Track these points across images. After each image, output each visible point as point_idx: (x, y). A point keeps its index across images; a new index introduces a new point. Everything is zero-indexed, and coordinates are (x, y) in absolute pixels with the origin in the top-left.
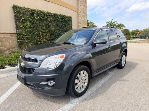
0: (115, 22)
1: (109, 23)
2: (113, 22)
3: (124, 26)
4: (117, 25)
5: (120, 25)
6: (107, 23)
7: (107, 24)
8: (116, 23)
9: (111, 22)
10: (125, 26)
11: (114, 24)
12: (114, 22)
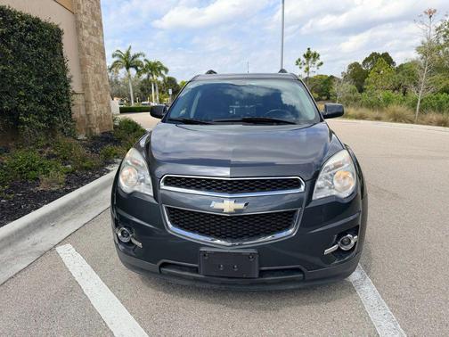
0: (138, 55)
1: (120, 56)
2: (132, 54)
3: (166, 70)
4: (145, 63)
5: (155, 64)
6: (114, 56)
7: (116, 59)
8: (141, 59)
9: (128, 53)
10: (168, 68)
11: (135, 60)
12: (135, 57)
